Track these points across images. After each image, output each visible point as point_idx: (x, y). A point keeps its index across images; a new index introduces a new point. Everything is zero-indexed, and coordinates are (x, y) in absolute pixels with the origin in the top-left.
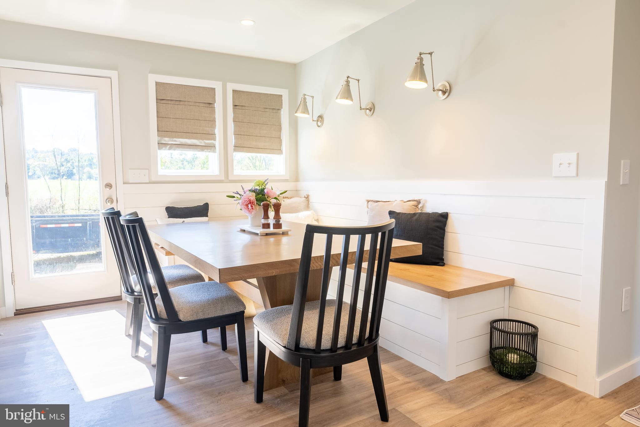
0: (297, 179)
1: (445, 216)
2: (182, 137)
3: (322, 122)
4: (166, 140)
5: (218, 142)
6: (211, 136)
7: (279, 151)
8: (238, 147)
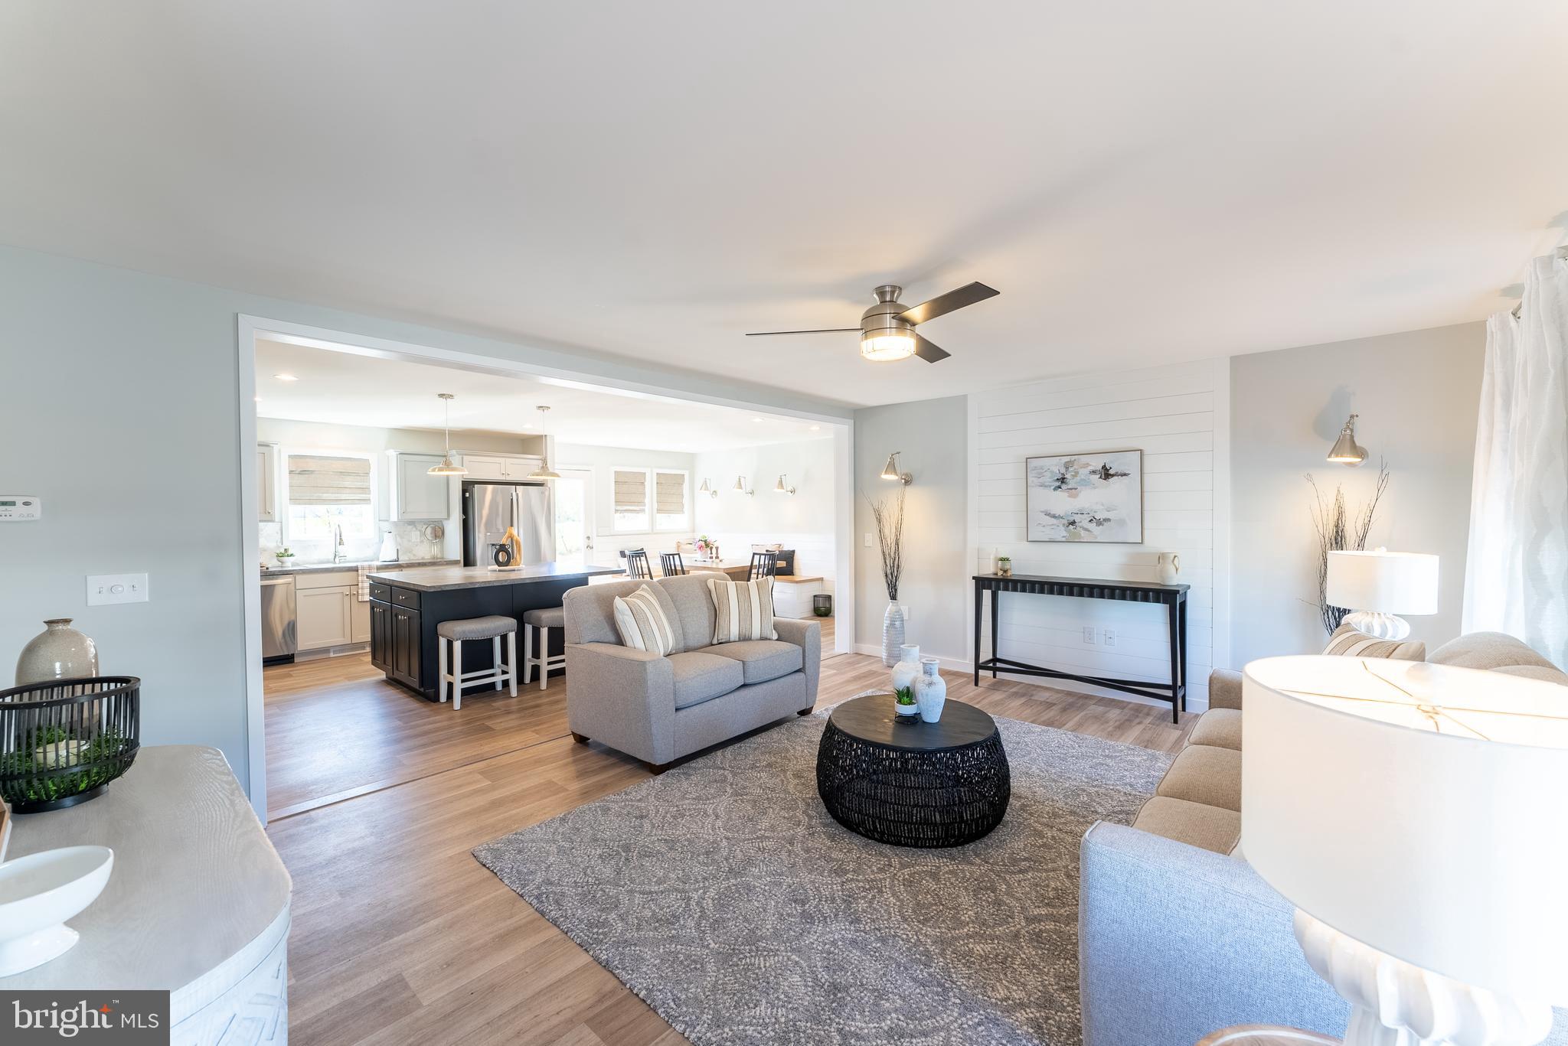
0: (694, 531)
1: (794, 551)
2: (626, 505)
3: (716, 495)
4: (619, 508)
5: (647, 508)
6: (642, 503)
7: (682, 512)
8: (659, 511)
